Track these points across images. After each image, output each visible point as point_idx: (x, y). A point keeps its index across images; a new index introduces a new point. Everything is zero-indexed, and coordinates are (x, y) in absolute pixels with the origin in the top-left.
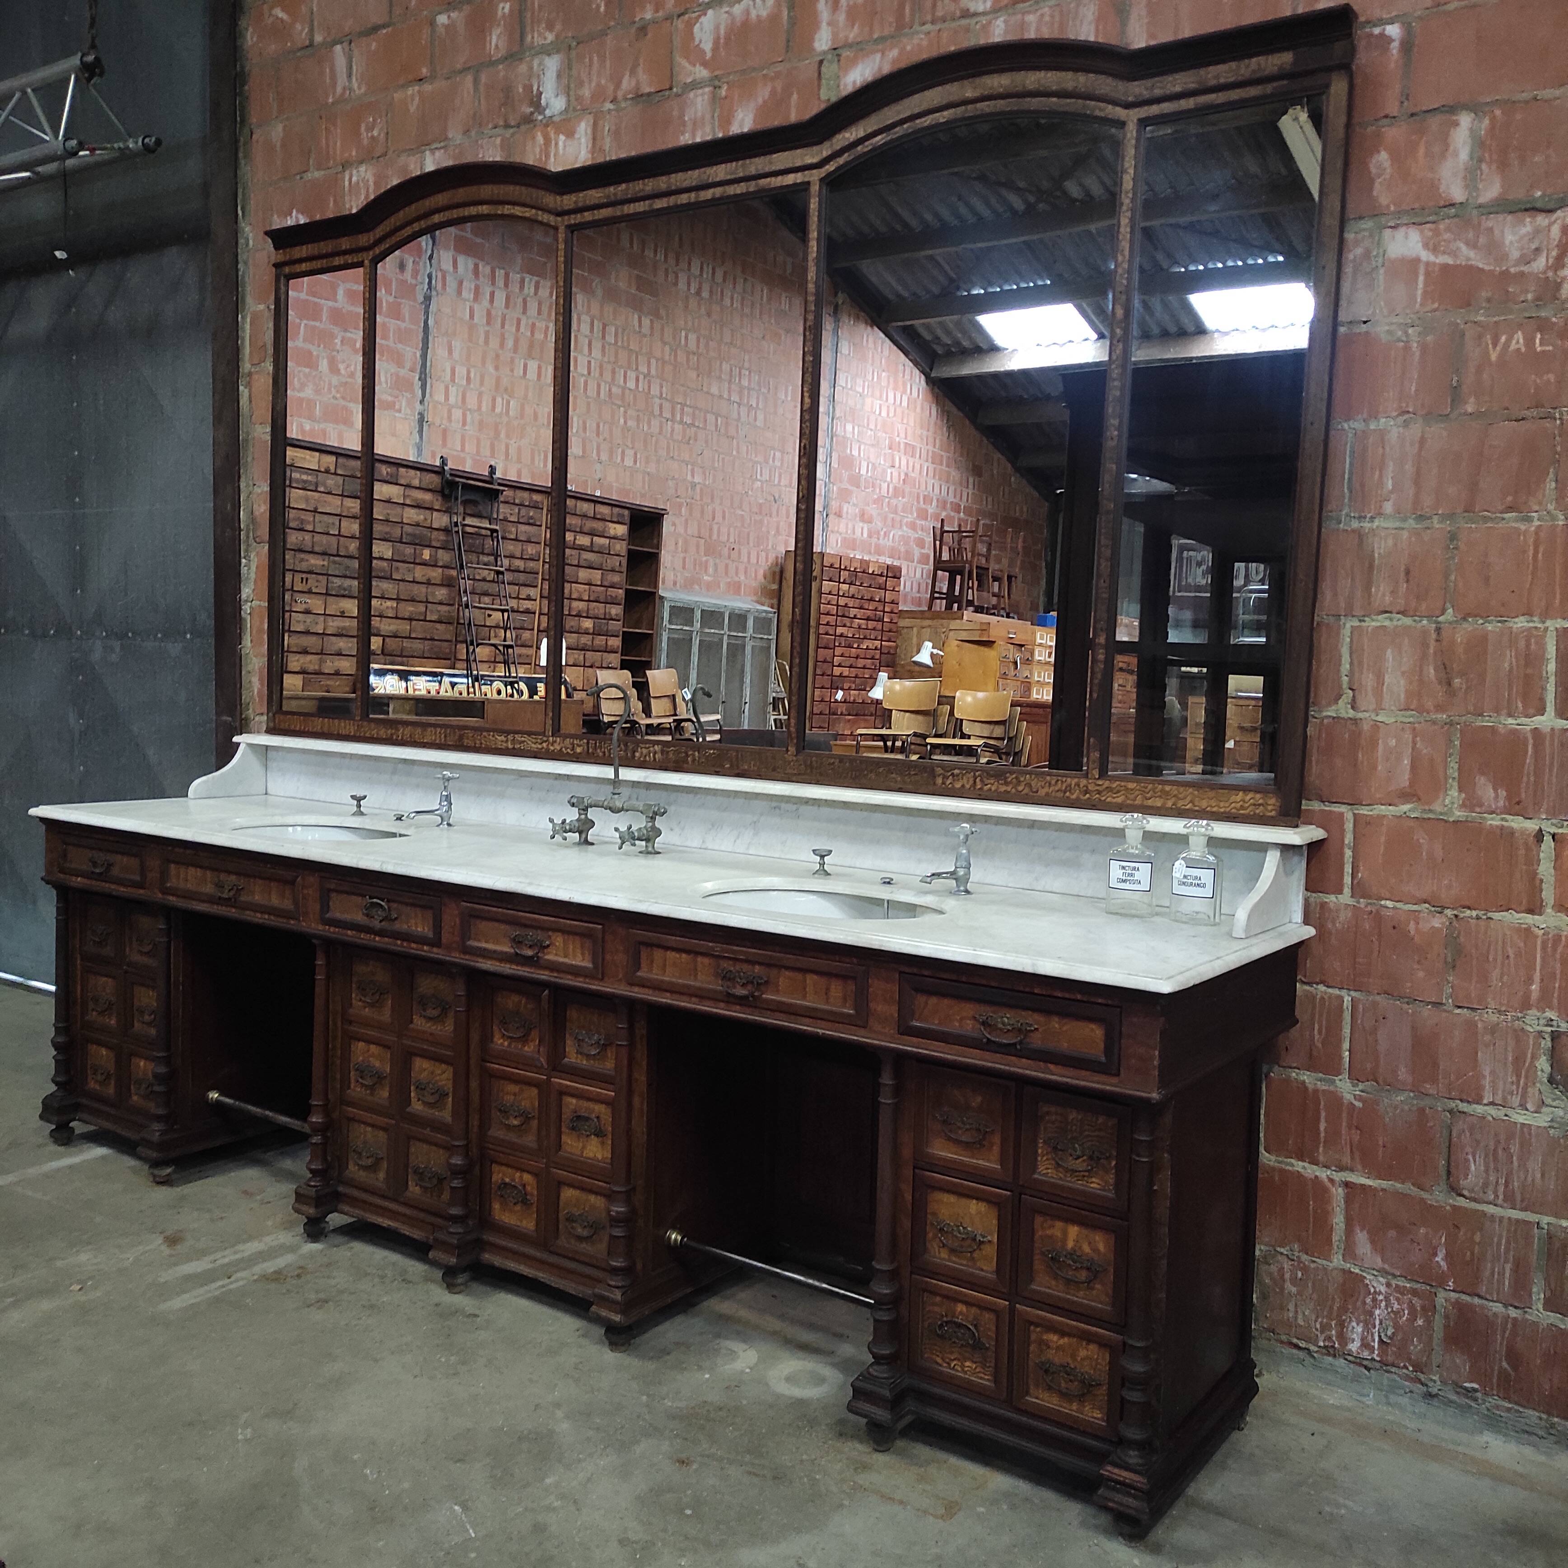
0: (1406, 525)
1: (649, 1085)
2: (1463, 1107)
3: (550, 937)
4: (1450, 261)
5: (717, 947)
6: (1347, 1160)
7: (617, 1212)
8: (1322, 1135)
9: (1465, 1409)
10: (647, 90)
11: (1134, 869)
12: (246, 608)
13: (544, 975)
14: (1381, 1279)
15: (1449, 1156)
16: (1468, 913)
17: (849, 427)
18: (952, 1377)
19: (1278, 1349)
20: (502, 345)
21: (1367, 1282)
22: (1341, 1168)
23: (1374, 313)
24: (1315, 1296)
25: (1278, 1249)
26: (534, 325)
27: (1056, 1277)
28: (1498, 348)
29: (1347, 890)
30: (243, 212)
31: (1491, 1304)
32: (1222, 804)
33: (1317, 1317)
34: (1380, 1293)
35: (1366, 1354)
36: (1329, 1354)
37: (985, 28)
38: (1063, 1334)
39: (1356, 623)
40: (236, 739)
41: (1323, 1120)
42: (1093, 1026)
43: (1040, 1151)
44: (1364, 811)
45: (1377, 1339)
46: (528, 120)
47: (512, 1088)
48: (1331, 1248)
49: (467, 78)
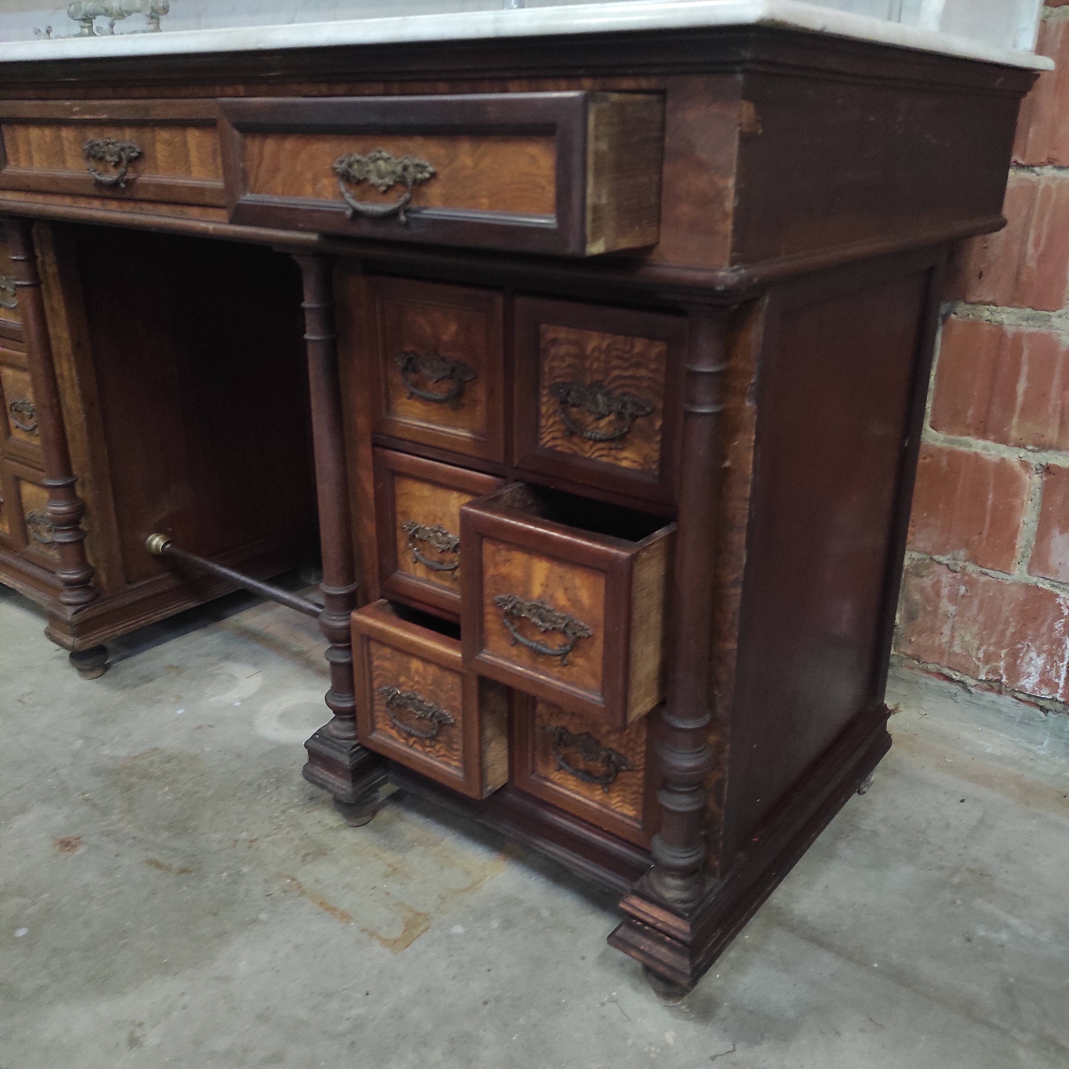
5: (76, 107)
7: (54, 513)
8: (1020, 400)
19: (922, 681)
21: (1059, 601)
22: (1042, 447)
24: (981, 618)
25: (936, 557)
33: (981, 644)
35: (1045, 692)
36: (991, 689)
41: (1023, 378)
43: (544, 409)
45: (1063, 676)
48: (1013, 557)
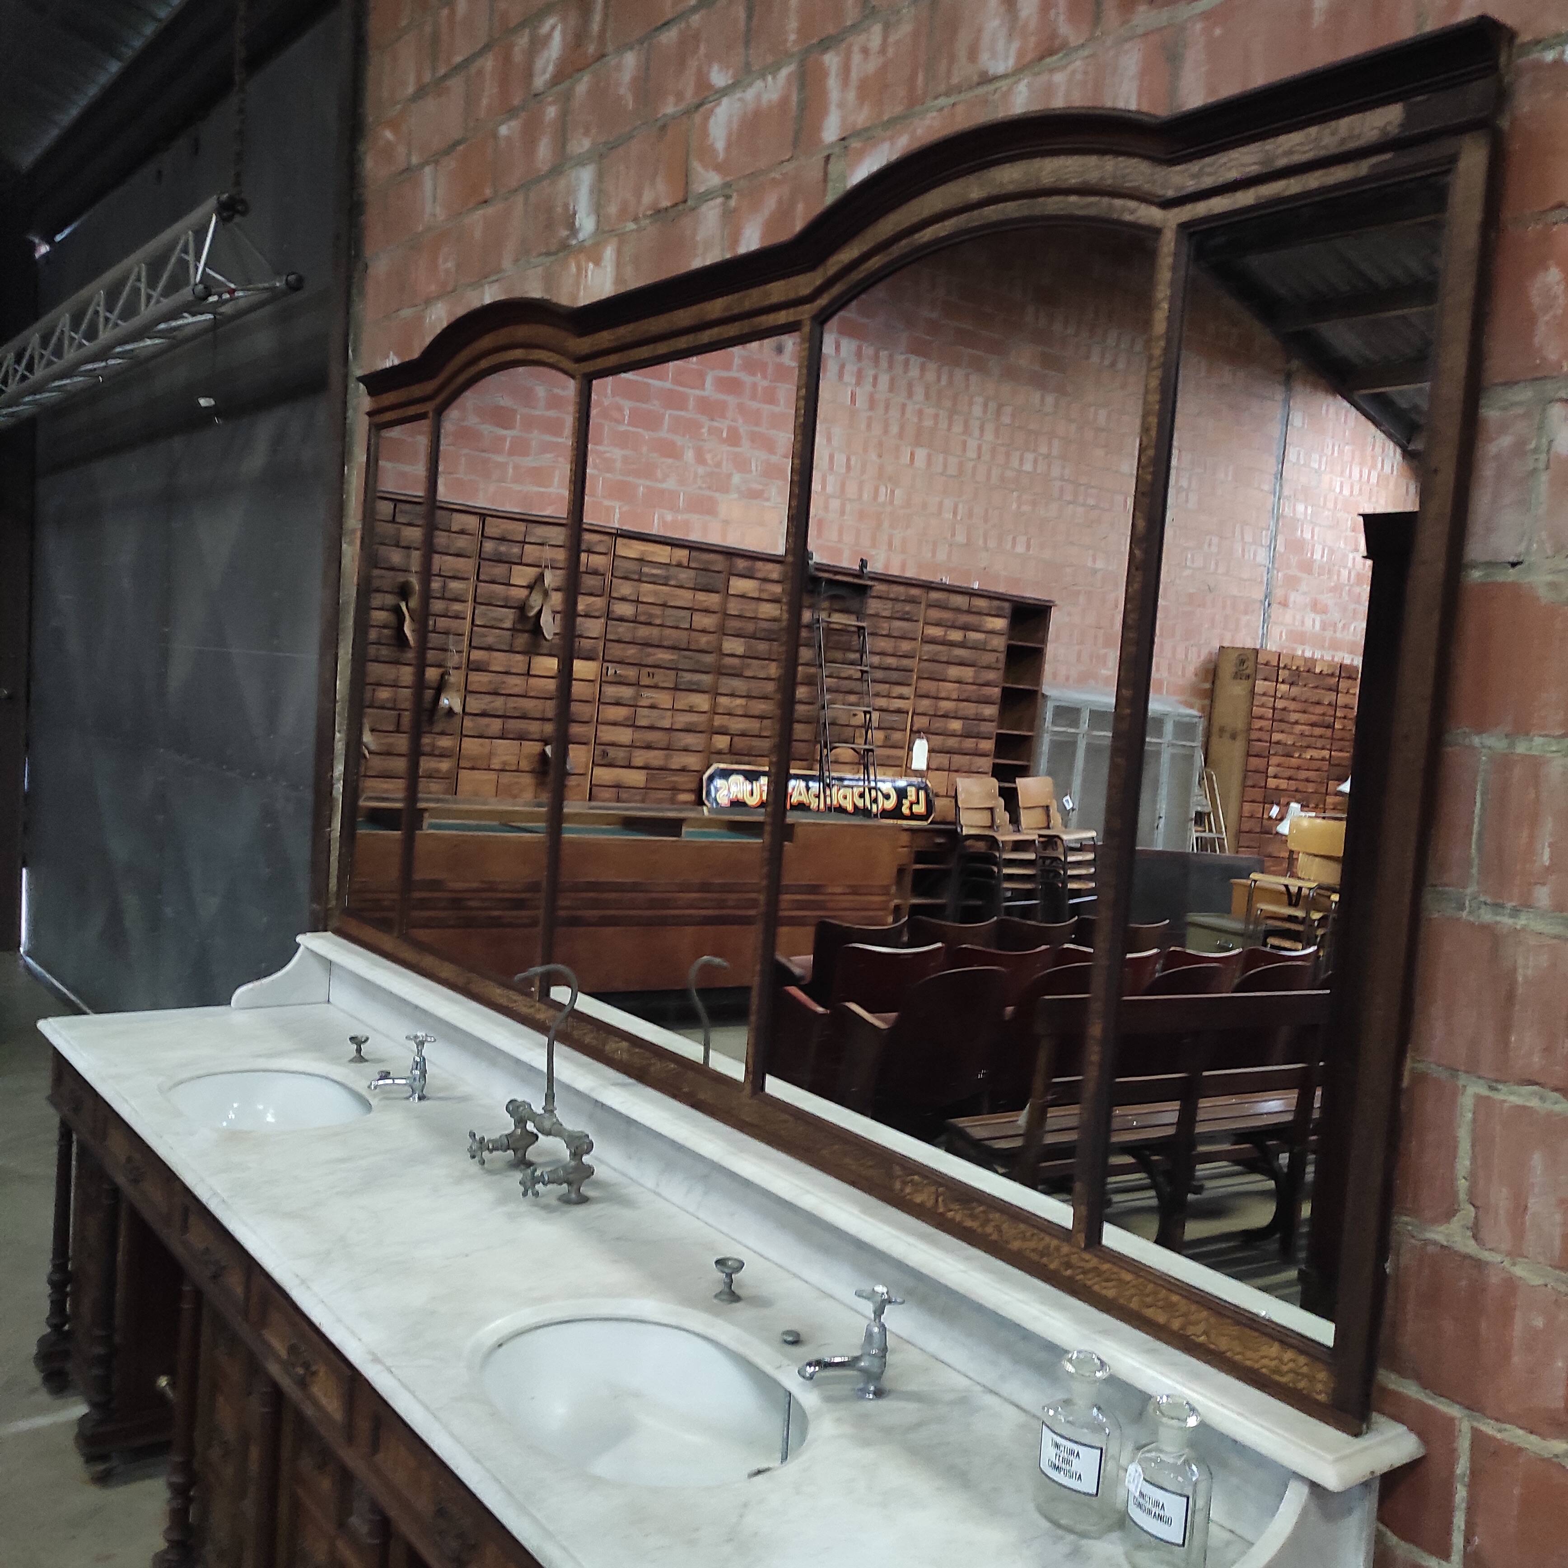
3: (316, 1361)
10: (665, 203)
11: (1072, 1452)
12: (338, 787)
17: (1300, 507)
23: (1528, 552)
29: (1456, 1559)
30: (354, 355)
32: (1249, 1354)
37: (1007, 95)
39: (1484, 1091)
40: (302, 937)
44: (1488, 1428)
46: (564, 246)
49: (520, 199)
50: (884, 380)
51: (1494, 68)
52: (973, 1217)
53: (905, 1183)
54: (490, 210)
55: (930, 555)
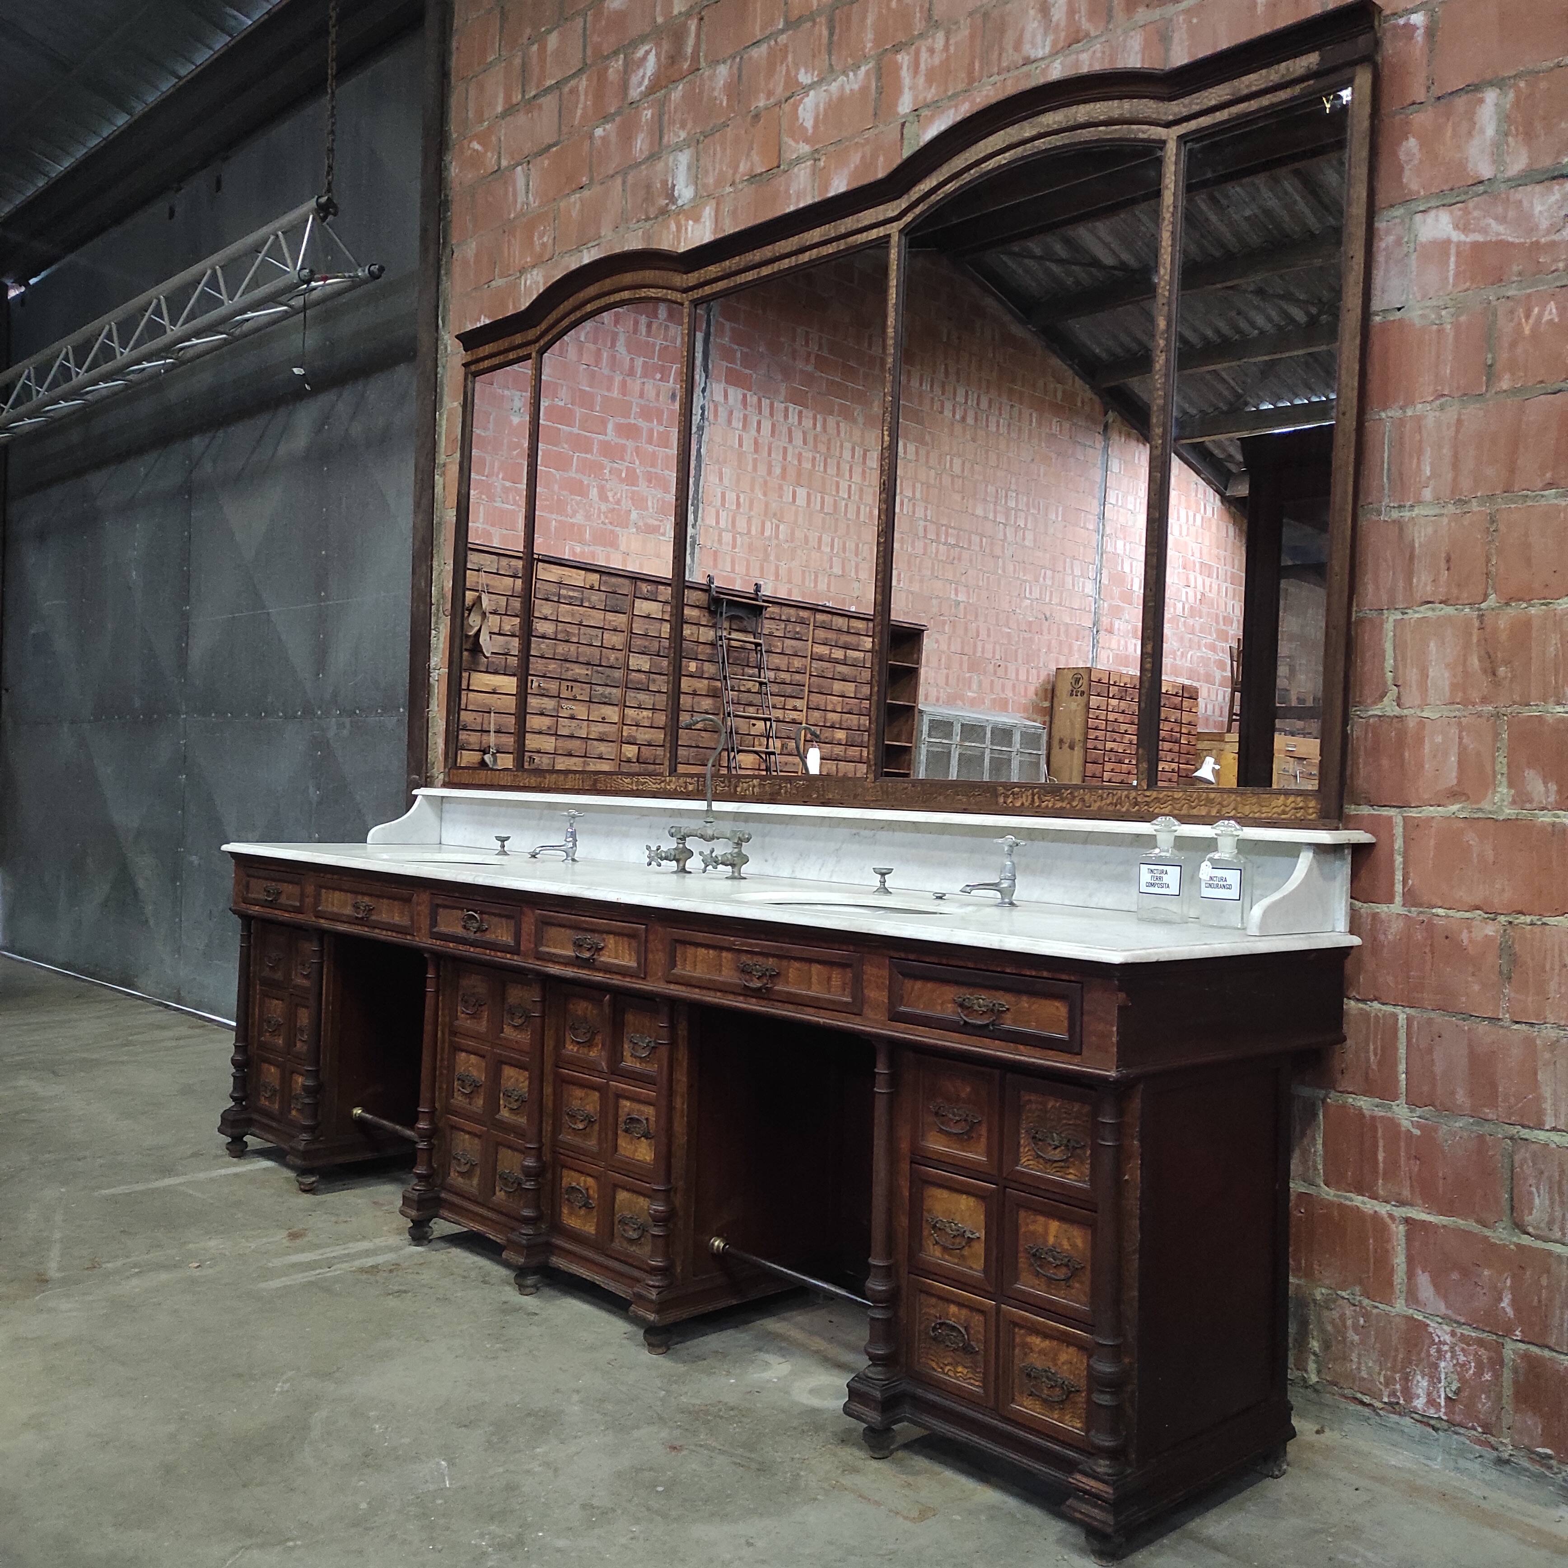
0: (1445, 511)
1: (690, 1087)
2: (1525, 1133)
3: (604, 940)
4: (1480, 238)
5: (737, 942)
6: (1406, 1193)
7: (656, 1211)
8: (1381, 1165)
9: (1540, 1478)
10: (760, 170)
11: (1162, 872)
12: (434, 675)
13: (599, 977)
14: (1445, 1327)
15: (1512, 1189)
16: (1522, 919)
17: (1120, 544)
18: (945, 1382)
19: (1342, 1406)
20: (769, 473)
21: (1431, 1330)
22: (1402, 1203)
23: (1407, 300)
24: (1378, 1345)
25: (1339, 1292)
26: (800, 454)
27: (1038, 1274)
28: (1531, 321)
29: (1398, 899)
30: (443, 322)
31: (1562, 1357)
32: (1264, 809)
33: (1381, 1370)
34: (1445, 1343)
35: (1431, 1412)
36: (1394, 1411)
38: (1046, 1336)
39: (1400, 616)
40: (415, 792)
41: (1381, 1149)
42: (1057, 1004)
43: (1022, 1142)
44: (1413, 813)
45: (1443, 1396)
46: (664, 212)
47: (579, 1092)
48: (1393, 1293)
49: (619, 180)
50: (766, 425)
51: (1372, 27)
52: (1062, 800)
53: (1007, 797)
54: (586, 193)
55: (812, 585)
